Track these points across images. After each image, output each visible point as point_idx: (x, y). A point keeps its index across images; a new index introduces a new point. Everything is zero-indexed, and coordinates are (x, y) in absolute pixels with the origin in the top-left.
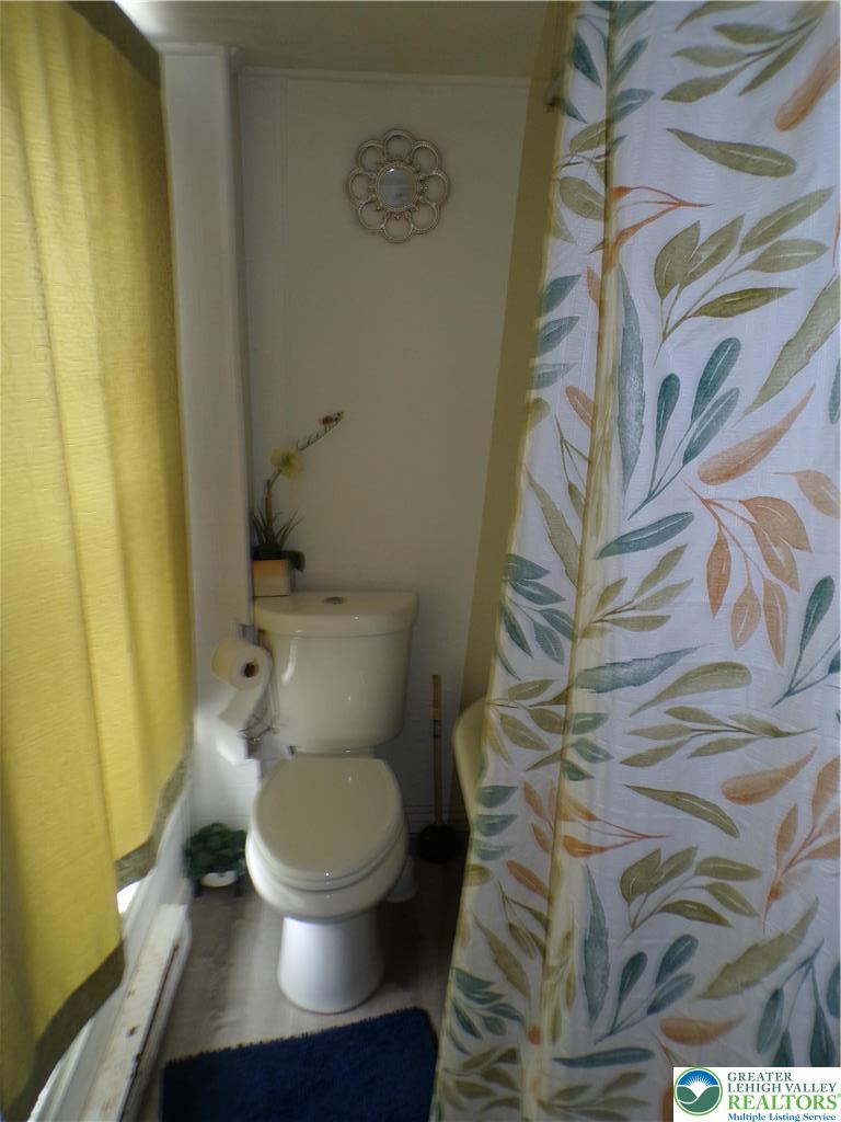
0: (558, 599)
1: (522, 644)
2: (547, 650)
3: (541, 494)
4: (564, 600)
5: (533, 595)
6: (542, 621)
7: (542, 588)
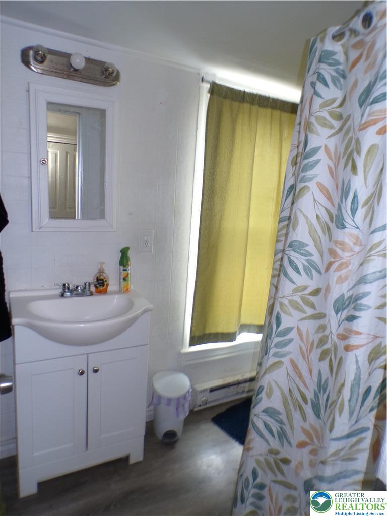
0: (311, 255)
1: (298, 272)
2: (307, 274)
3: (306, 217)
4: (313, 255)
5: (303, 253)
6: (306, 263)
7: (306, 251)
